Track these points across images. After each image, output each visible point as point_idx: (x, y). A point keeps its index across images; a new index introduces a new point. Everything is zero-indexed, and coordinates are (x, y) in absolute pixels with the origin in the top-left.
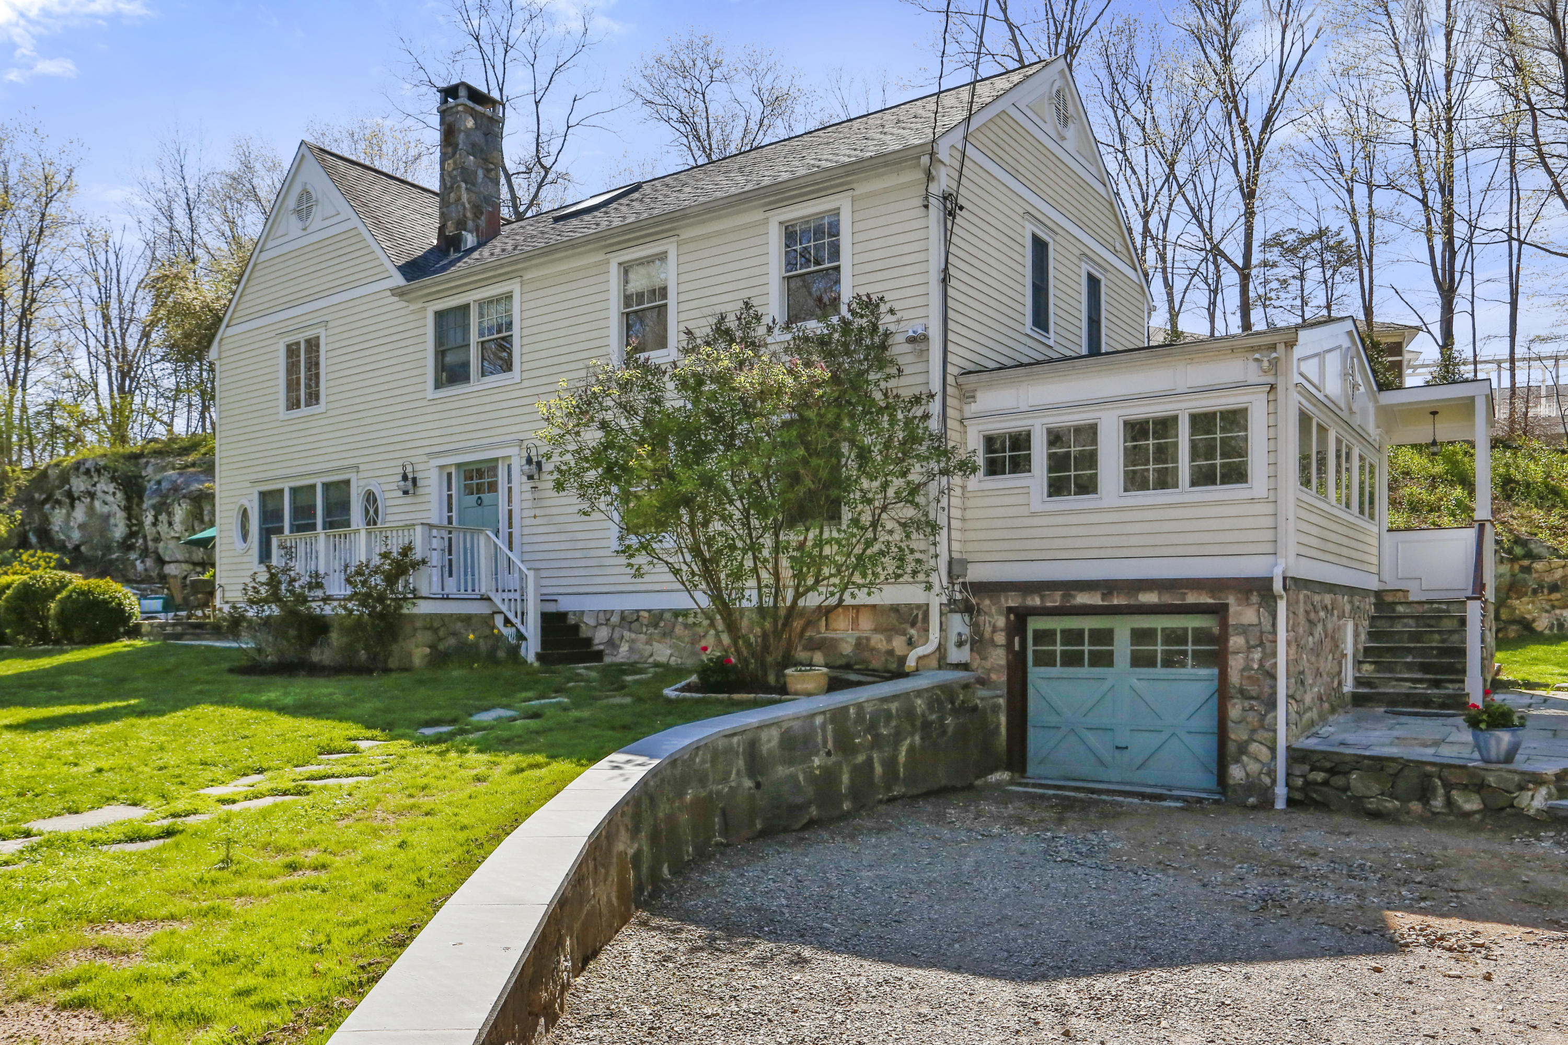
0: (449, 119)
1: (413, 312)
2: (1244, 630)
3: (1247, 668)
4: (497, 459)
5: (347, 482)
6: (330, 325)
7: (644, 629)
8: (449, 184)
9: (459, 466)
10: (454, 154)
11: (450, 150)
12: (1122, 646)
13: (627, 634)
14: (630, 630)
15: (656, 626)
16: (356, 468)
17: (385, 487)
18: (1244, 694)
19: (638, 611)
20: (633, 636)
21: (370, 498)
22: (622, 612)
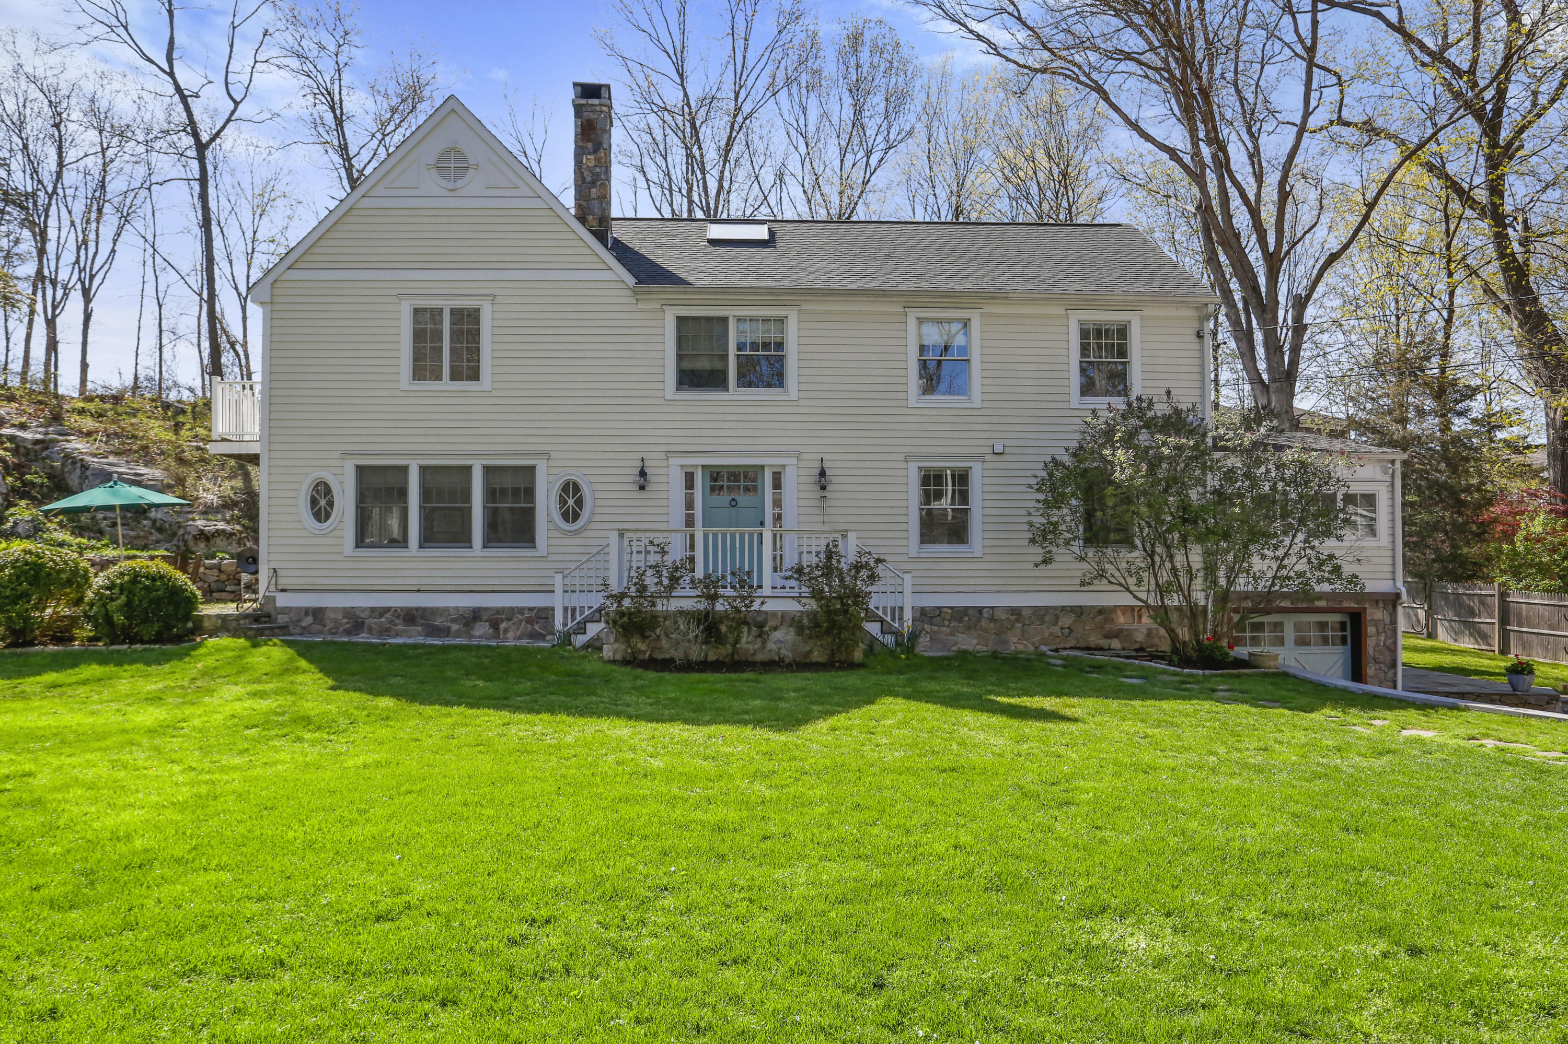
0: (588, 115)
1: (643, 311)
2: (1376, 623)
3: (1378, 645)
4: (763, 467)
5: (532, 469)
6: (498, 299)
7: (947, 623)
8: (588, 179)
9: (704, 467)
10: (595, 151)
11: (590, 145)
12: (1289, 634)
13: (927, 627)
14: (931, 624)
15: (960, 621)
16: (547, 455)
17: (593, 479)
18: (1376, 661)
19: (939, 608)
20: (935, 628)
21: (571, 489)
22: (923, 609)
